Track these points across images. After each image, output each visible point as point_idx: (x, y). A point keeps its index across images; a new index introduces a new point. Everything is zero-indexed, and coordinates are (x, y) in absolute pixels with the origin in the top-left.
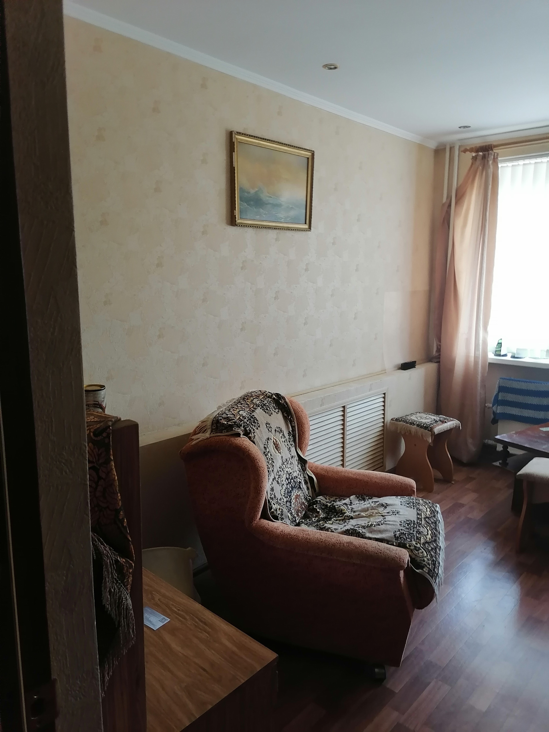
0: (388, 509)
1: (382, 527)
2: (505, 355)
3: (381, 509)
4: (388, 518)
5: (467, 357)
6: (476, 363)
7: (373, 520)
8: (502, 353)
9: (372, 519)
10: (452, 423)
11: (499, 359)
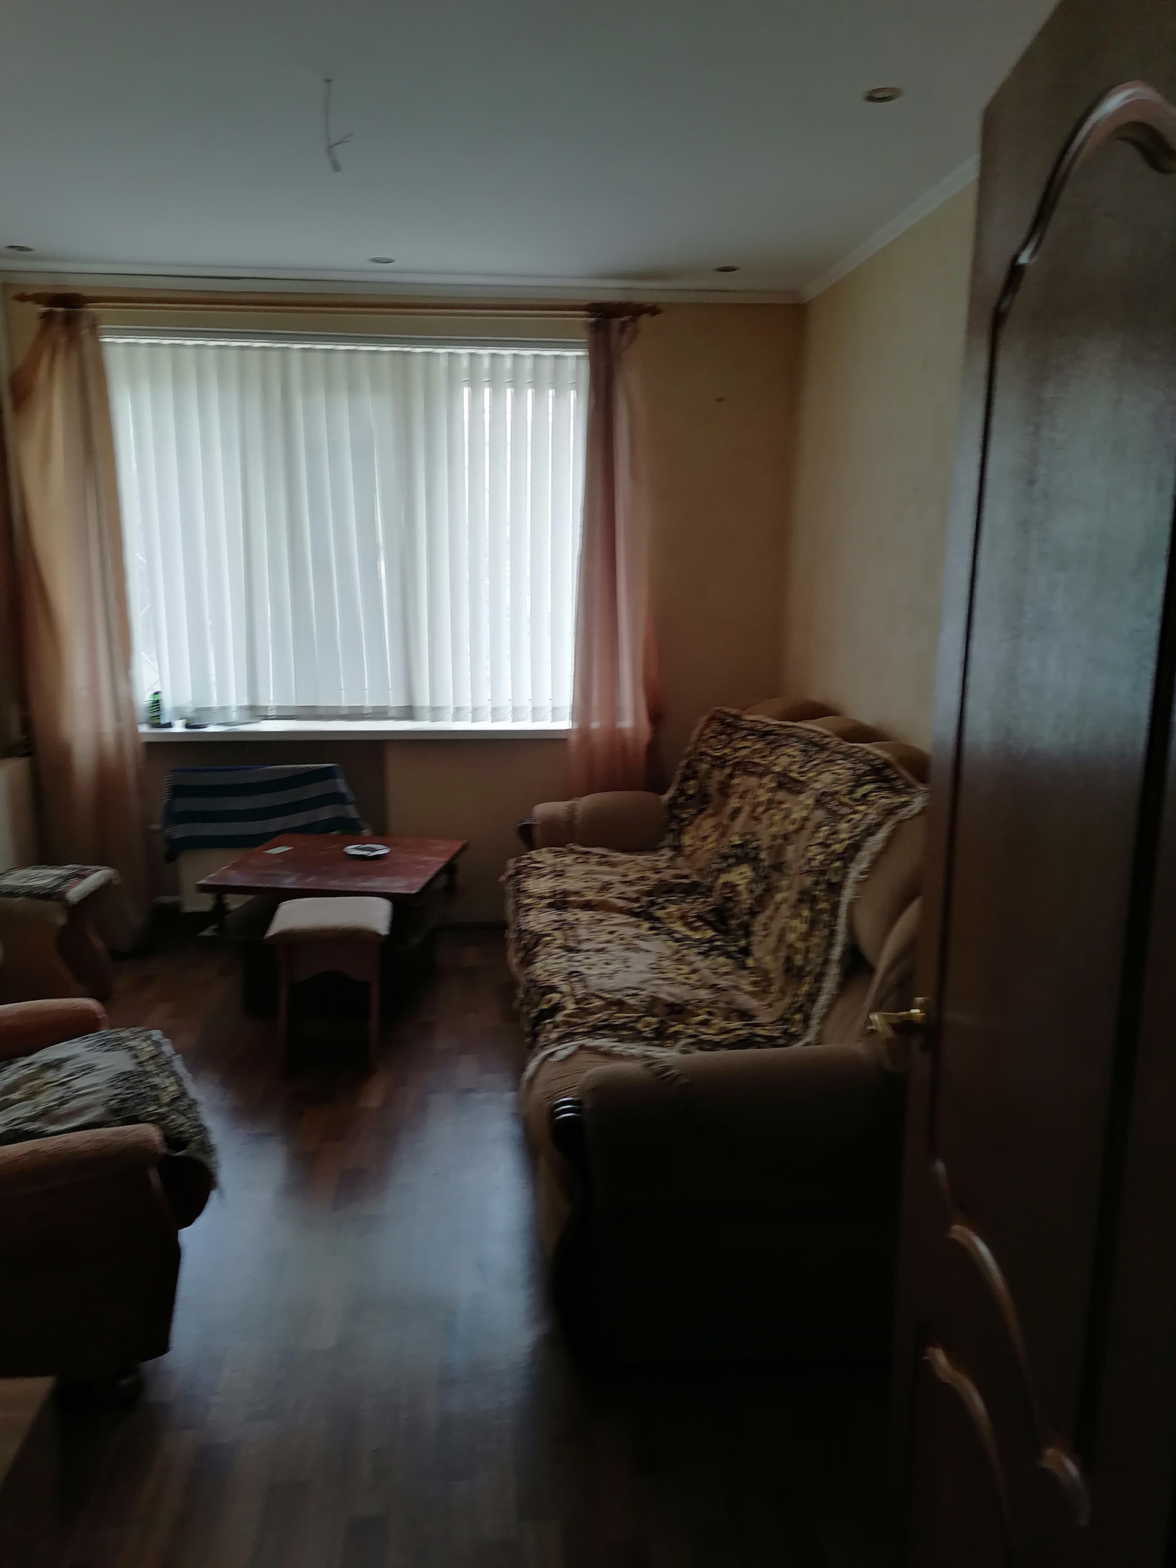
0: (68, 1068)
1: (74, 1104)
2: (169, 725)
3: (50, 1075)
4: (78, 1084)
5: (99, 735)
6: (120, 745)
7: (45, 1100)
8: (163, 721)
9: (40, 1098)
10: (97, 877)
11: (159, 733)
